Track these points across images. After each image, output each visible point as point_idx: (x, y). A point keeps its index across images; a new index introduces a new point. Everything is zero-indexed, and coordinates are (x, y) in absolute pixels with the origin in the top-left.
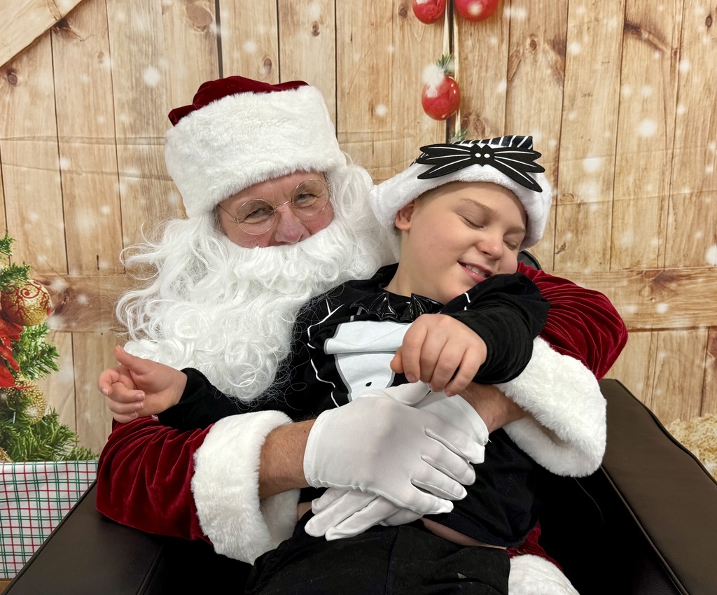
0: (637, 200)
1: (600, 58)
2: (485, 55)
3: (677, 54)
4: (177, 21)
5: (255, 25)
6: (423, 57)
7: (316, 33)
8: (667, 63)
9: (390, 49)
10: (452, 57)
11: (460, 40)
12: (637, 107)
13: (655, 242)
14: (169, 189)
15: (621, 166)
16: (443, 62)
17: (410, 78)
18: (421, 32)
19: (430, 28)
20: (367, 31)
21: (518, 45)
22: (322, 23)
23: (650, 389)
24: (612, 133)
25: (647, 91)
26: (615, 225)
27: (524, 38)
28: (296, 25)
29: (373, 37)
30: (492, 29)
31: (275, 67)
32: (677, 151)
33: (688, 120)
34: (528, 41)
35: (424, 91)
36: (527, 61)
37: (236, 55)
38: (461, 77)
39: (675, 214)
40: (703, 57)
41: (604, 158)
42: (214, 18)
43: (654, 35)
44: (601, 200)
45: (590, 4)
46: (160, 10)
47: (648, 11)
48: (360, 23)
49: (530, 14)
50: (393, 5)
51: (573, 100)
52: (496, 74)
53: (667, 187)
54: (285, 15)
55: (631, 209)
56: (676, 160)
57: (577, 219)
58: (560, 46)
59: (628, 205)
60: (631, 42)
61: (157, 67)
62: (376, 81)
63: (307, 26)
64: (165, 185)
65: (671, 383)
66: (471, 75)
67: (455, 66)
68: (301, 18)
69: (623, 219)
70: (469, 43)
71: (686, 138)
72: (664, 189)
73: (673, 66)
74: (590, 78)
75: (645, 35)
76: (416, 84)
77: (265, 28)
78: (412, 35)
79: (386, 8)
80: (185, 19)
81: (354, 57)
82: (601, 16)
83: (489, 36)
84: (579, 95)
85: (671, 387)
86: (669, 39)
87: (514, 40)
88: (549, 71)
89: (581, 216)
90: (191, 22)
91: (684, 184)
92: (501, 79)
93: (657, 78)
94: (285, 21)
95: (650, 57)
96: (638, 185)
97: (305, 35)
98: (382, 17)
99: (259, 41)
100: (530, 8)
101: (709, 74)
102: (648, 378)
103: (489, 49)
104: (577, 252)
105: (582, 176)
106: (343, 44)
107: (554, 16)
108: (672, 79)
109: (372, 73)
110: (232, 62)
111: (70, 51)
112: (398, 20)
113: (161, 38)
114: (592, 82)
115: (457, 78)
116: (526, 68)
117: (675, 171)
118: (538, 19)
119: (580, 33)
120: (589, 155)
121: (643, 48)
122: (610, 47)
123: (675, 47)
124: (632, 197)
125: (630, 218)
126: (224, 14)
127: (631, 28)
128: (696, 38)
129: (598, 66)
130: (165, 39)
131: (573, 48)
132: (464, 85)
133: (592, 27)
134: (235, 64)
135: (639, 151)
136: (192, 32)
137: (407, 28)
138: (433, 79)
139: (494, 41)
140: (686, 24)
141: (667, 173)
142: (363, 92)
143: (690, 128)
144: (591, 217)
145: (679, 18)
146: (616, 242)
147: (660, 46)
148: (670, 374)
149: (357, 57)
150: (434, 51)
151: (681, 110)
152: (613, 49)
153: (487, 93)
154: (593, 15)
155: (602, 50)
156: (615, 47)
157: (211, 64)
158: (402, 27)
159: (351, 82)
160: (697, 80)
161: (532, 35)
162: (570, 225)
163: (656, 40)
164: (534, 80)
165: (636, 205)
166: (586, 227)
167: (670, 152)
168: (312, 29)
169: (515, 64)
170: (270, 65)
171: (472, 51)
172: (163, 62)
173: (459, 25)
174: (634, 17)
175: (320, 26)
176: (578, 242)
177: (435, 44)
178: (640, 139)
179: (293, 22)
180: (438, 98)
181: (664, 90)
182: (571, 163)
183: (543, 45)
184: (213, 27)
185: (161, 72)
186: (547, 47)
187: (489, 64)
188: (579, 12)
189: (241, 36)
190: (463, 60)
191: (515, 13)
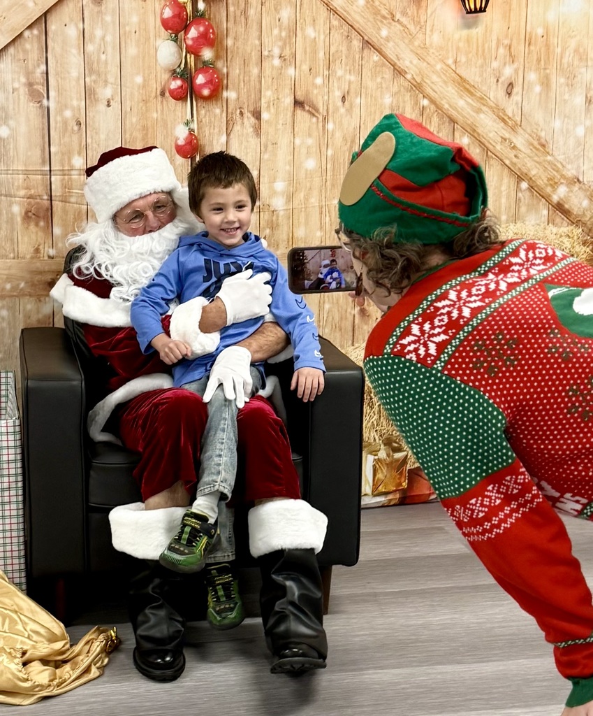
0: (306, 208)
1: (281, 122)
2: (213, 119)
3: (326, 119)
4: (22, 97)
5: (71, 100)
6: (175, 120)
7: (109, 105)
8: (321, 124)
9: (155, 115)
10: (193, 121)
11: (197, 110)
12: (304, 151)
13: (319, 234)
14: (13, 203)
15: (296, 187)
16: (187, 124)
17: (167, 133)
18: (173, 105)
19: (179, 103)
20: (141, 104)
21: (232, 113)
22: (113, 100)
23: (321, 328)
24: (291, 166)
25: (310, 141)
26: (294, 224)
27: (236, 110)
28: (97, 100)
29: (144, 108)
30: (216, 104)
31: (83, 126)
32: (328, 178)
33: (334, 159)
34: (238, 111)
35: (176, 141)
36: (238, 123)
37: (59, 118)
38: (198, 133)
39: (330, 216)
40: (341, 121)
41: (286, 183)
42: (45, 96)
43: (313, 108)
44: (285, 208)
45: (274, 89)
46: (11, 91)
47: (308, 93)
48: (136, 100)
49: (239, 95)
50: (156, 89)
51: (266, 147)
52: (220, 131)
53: (324, 200)
54: (90, 95)
55: (303, 214)
56: (328, 183)
57: (272, 221)
58: (257, 115)
59: (301, 211)
60: (299, 112)
61: (8, 125)
62: (147, 134)
63: (103, 101)
64: (10, 201)
65: (334, 325)
66: (205, 131)
67: (194, 126)
68: (100, 97)
69: (298, 219)
70: (203, 112)
71: (333, 170)
72: (322, 201)
73: (324, 126)
74: (276, 134)
75: (307, 108)
76: (171, 136)
77: (77, 102)
78: (168, 107)
79: (152, 91)
80: (27, 97)
81: (132, 120)
82: (280, 97)
83: (215, 108)
84: (269, 143)
85: (334, 327)
86: (321, 110)
87: (230, 111)
88: (252, 129)
89: (274, 218)
90: (31, 98)
91: (334, 198)
92: (222, 135)
93: (315, 134)
94: (90, 98)
95: (310, 121)
96: (307, 199)
97: (102, 106)
98: (150, 97)
99: (73, 110)
100: (239, 92)
101: (345, 130)
102: (319, 321)
103: (215, 116)
104: (272, 241)
105: (273, 193)
106: (126, 112)
107: (253, 96)
108: (324, 134)
109: (144, 130)
110: (56, 123)
112: (159, 98)
113: (11, 107)
114: (277, 136)
115: (196, 133)
116: (237, 128)
117: (328, 190)
118: (244, 98)
119: (269, 107)
120: (278, 180)
121: (306, 115)
122: (287, 115)
123: (324, 115)
124: (303, 206)
125: (302, 220)
126: (52, 93)
127: (298, 103)
128: (337, 109)
129: (280, 126)
130: (14, 109)
131: (265, 116)
132: (200, 137)
133: (276, 102)
134: (58, 125)
135: (306, 178)
136: (31, 104)
137: (165, 103)
138: (181, 134)
139: (218, 111)
140: (330, 101)
141: (323, 191)
142: (138, 141)
143: (336, 164)
144: (280, 218)
145: (326, 98)
146: (295, 234)
147: (316, 114)
148: (333, 318)
149: (134, 120)
150: (182, 116)
151: (330, 152)
152: (288, 116)
153: (215, 142)
154: (275, 96)
155: (282, 116)
156: (289, 114)
157: (43, 124)
158: (162, 102)
159: (131, 135)
160: (338, 135)
161: (240, 108)
162: (268, 225)
163: (314, 111)
164: (243, 135)
165: (305, 211)
166: (277, 225)
167: (324, 178)
168: (106, 103)
169: (231, 125)
170: (80, 124)
171: (205, 117)
172: (12, 123)
173: (196, 101)
174: (300, 97)
175: (112, 101)
176: (273, 234)
177: (182, 113)
178: (306, 170)
179: (95, 99)
180: (185, 145)
181: (319, 140)
182: (267, 185)
183: (247, 114)
184: (45, 102)
185: (10, 129)
186: (250, 115)
187: (216, 125)
188: (268, 94)
189: (62, 107)
190: (199, 122)
191: (230, 94)
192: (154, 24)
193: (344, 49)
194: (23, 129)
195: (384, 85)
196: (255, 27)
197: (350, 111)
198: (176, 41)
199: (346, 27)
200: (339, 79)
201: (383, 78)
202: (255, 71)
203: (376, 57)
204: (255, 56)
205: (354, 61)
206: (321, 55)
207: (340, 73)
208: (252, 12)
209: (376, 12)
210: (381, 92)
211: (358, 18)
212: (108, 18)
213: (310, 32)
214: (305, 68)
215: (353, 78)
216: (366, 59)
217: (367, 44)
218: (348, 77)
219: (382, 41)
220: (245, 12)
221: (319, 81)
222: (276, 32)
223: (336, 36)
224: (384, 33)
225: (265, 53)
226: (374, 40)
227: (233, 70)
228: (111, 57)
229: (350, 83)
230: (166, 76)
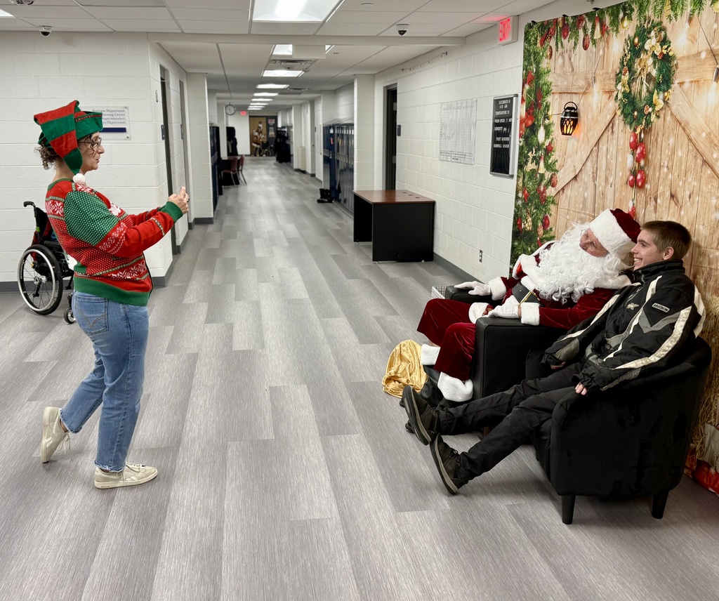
2: (641, 200)
3: (681, 208)
9: (624, 194)
10: (635, 199)
16: (633, 200)
17: (626, 204)
18: (629, 190)
19: (631, 189)
20: (620, 187)
29: (621, 189)
30: (643, 191)
34: (649, 197)
35: (629, 209)
38: (636, 206)
40: (687, 210)
45: (663, 186)
48: (619, 185)
49: (650, 188)
50: (625, 180)
52: (643, 207)
54: (607, 180)
58: (656, 200)
60: (671, 201)
63: (610, 184)
66: (638, 206)
67: (635, 202)
70: (638, 195)
73: (680, 212)
74: (662, 213)
75: (675, 200)
82: (665, 191)
83: (642, 193)
86: (680, 202)
87: (647, 196)
88: (653, 208)
92: (643, 209)
93: (676, 216)
95: (675, 208)
98: (623, 183)
99: (602, 187)
100: (651, 185)
103: (642, 198)
107: (655, 189)
111: (575, 185)
112: (626, 185)
113: (588, 183)
116: (648, 206)
118: (652, 190)
119: (660, 196)
121: (674, 204)
123: (681, 205)
127: (672, 196)
128: (686, 203)
129: (664, 209)
131: (659, 201)
132: (636, 209)
133: (663, 194)
138: (631, 205)
139: (643, 195)
140: (684, 197)
145: (682, 194)
149: (618, 195)
153: (640, 213)
154: (663, 190)
155: (665, 203)
156: (668, 202)
157: (594, 193)
158: (626, 187)
159: (616, 203)
163: (677, 202)
169: (646, 204)
170: (603, 195)
171: (638, 198)
172: (588, 191)
174: (673, 193)
177: (632, 194)
185: (587, 193)
186: (653, 200)
187: (642, 203)
188: (661, 189)
189: (600, 185)
190: (637, 200)
191: (648, 186)
192: (627, 145)
193: (693, 164)
194: (590, 195)
195: (712, 191)
196: (659, 149)
197: (692, 205)
198: (633, 154)
199: (695, 150)
200: (689, 183)
201: (712, 186)
202: (658, 174)
203: (709, 171)
204: (658, 166)
205: (697, 173)
206: (683, 167)
207: (690, 180)
208: (659, 140)
209: (712, 142)
210: (711, 195)
211: (701, 145)
212: (614, 142)
213: (680, 153)
214: (676, 174)
215: (695, 184)
216: (703, 172)
217: (705, 162)
218: (693, 182)
219: (714, 161)
220: (657, 140)
221: (681, 183)
222: (667, 151)
223: (690, 156)
224: (715, 156)
225: (662, 164)
226: (709, 160)
227: (650, 172)
228: (613, 161)
229: (694, 186)
230: (628, 173)
